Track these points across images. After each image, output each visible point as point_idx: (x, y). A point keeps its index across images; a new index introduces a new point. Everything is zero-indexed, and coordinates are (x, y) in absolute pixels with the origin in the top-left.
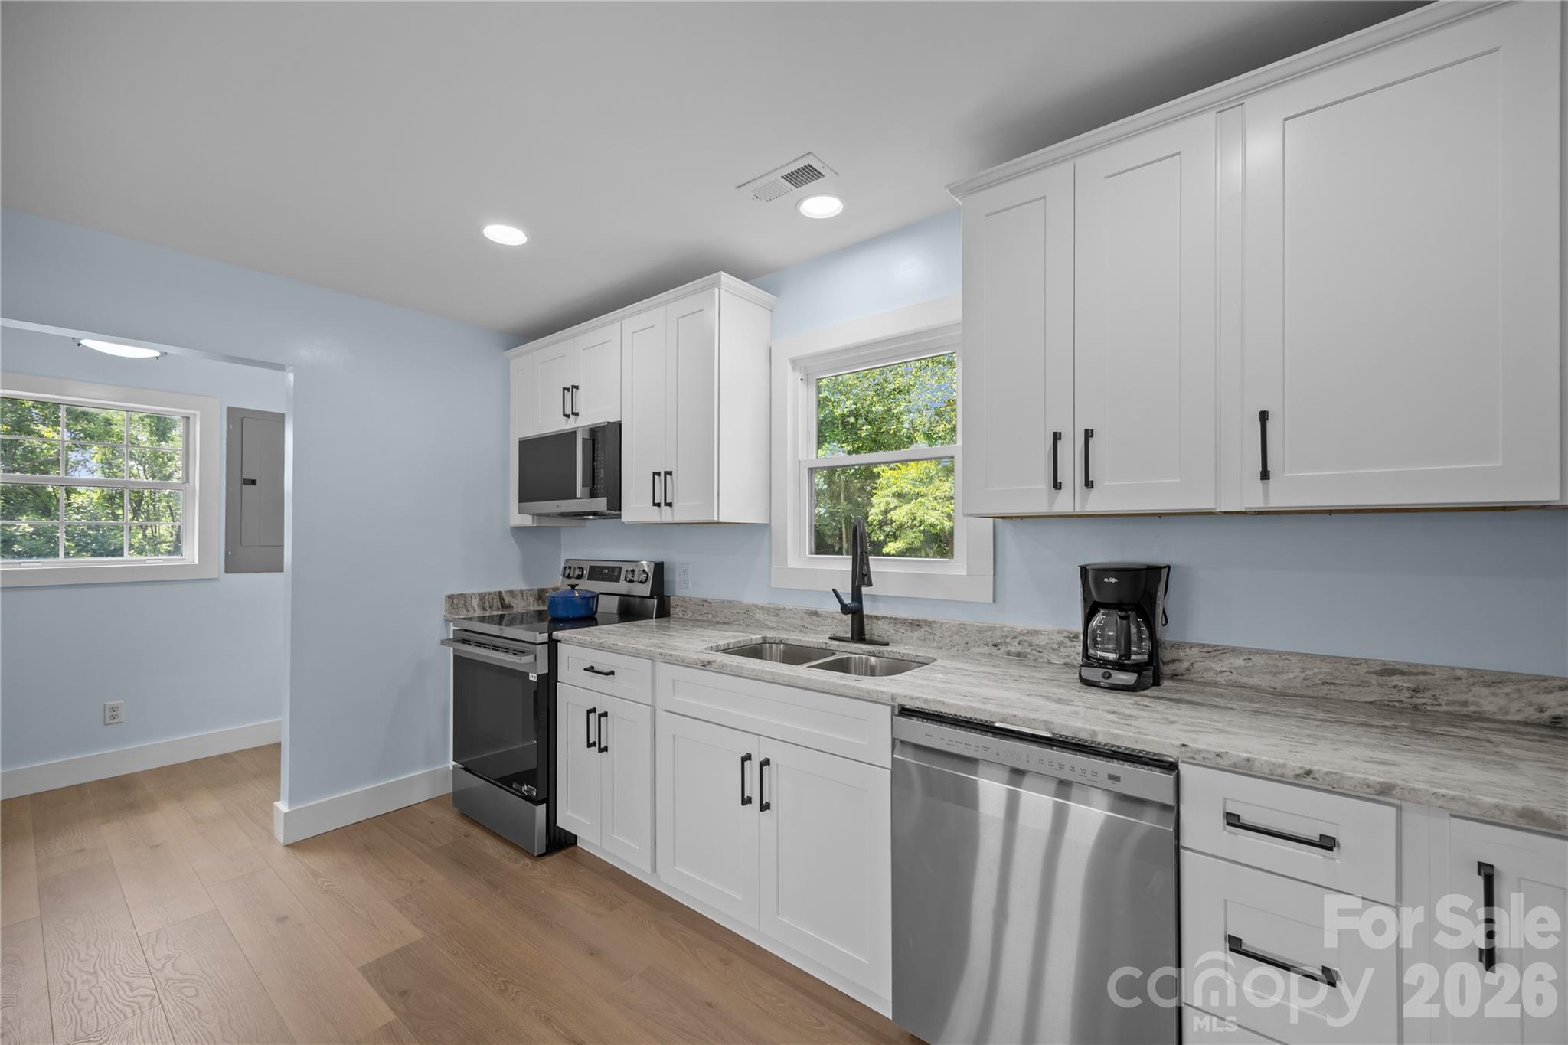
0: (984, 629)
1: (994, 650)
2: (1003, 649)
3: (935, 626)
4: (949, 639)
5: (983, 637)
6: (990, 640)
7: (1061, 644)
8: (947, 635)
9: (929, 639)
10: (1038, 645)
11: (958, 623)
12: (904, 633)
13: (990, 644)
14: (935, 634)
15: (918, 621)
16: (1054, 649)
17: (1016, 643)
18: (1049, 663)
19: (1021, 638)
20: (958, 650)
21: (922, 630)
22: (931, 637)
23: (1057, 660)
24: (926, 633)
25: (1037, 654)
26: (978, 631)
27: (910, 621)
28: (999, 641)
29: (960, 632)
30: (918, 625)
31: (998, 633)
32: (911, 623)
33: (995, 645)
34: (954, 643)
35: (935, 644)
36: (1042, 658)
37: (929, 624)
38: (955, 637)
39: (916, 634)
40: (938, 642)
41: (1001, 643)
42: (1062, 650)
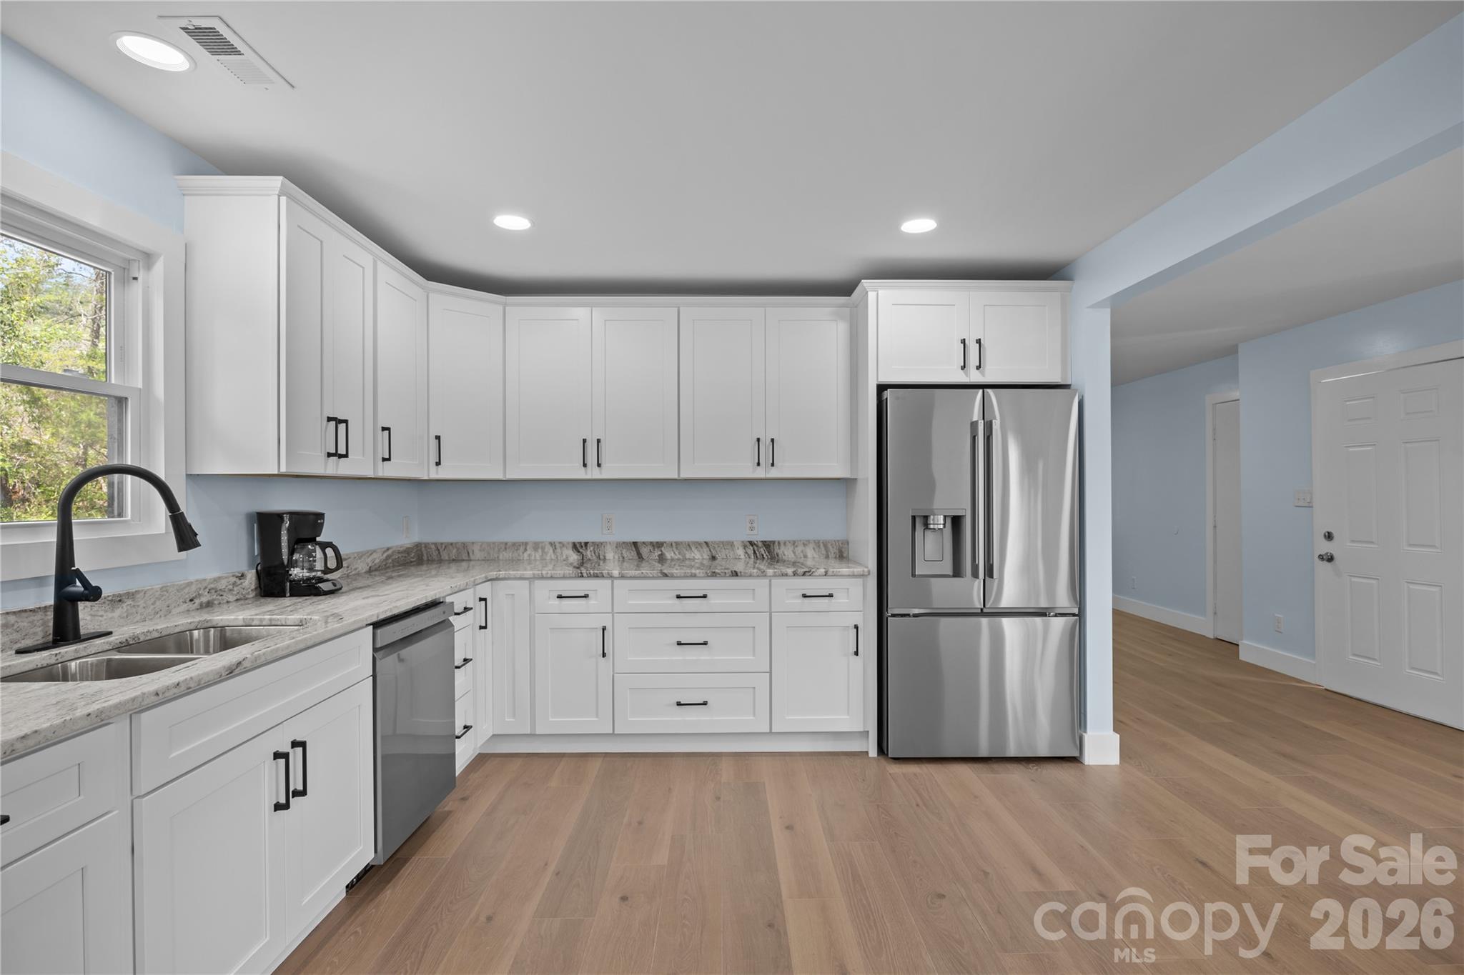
0: (182, 587)
1: (190, 604)
2: (197, 601)
3: (138, 596)
4: (152, 607)
5: (182, 595)
6: (187, 596)
7: (234, 584)
8: (150, 603)
9: (132, 614)
10: (220, 590)
11: (160, 586)
12: (102, 616)
13: (188, 601)
14: (138, 606)
15: (120, 595)
16: (231, 590)
17: (206, 593)
18: (228, 602)
19: (209, 587)
20: (160, 616)
21: (124, 605)
22: (134, 610)
23: (232, 598)
24: (129, 607)
25: (220, 598)
26: (178, 590)
27: (110, 598)
28: (194, 595)
29: (163, 596)
30: (120, 601)
31: (194, 588)
32: (112, 601)
33: (191, 600)
34: (157, 610)
35: (138, 617)
36: (223, 600)
37: (131, 595)
38: (158, 603)
39: (118, 612)
40: (141, 614)
41: (196, 596)
42: (235, 589)
